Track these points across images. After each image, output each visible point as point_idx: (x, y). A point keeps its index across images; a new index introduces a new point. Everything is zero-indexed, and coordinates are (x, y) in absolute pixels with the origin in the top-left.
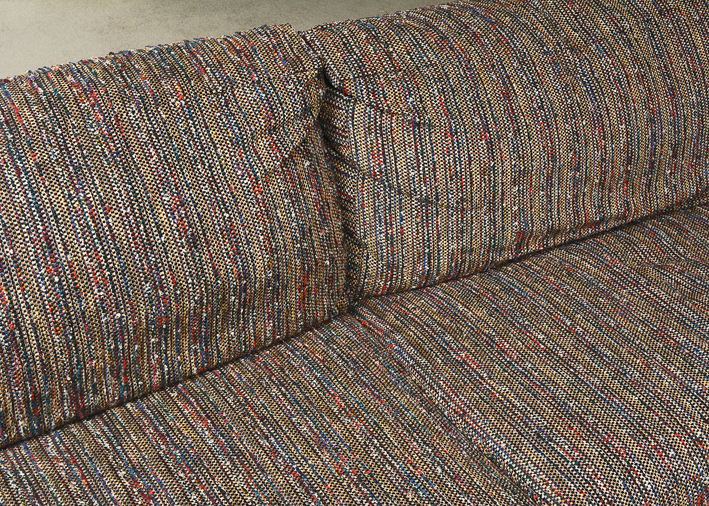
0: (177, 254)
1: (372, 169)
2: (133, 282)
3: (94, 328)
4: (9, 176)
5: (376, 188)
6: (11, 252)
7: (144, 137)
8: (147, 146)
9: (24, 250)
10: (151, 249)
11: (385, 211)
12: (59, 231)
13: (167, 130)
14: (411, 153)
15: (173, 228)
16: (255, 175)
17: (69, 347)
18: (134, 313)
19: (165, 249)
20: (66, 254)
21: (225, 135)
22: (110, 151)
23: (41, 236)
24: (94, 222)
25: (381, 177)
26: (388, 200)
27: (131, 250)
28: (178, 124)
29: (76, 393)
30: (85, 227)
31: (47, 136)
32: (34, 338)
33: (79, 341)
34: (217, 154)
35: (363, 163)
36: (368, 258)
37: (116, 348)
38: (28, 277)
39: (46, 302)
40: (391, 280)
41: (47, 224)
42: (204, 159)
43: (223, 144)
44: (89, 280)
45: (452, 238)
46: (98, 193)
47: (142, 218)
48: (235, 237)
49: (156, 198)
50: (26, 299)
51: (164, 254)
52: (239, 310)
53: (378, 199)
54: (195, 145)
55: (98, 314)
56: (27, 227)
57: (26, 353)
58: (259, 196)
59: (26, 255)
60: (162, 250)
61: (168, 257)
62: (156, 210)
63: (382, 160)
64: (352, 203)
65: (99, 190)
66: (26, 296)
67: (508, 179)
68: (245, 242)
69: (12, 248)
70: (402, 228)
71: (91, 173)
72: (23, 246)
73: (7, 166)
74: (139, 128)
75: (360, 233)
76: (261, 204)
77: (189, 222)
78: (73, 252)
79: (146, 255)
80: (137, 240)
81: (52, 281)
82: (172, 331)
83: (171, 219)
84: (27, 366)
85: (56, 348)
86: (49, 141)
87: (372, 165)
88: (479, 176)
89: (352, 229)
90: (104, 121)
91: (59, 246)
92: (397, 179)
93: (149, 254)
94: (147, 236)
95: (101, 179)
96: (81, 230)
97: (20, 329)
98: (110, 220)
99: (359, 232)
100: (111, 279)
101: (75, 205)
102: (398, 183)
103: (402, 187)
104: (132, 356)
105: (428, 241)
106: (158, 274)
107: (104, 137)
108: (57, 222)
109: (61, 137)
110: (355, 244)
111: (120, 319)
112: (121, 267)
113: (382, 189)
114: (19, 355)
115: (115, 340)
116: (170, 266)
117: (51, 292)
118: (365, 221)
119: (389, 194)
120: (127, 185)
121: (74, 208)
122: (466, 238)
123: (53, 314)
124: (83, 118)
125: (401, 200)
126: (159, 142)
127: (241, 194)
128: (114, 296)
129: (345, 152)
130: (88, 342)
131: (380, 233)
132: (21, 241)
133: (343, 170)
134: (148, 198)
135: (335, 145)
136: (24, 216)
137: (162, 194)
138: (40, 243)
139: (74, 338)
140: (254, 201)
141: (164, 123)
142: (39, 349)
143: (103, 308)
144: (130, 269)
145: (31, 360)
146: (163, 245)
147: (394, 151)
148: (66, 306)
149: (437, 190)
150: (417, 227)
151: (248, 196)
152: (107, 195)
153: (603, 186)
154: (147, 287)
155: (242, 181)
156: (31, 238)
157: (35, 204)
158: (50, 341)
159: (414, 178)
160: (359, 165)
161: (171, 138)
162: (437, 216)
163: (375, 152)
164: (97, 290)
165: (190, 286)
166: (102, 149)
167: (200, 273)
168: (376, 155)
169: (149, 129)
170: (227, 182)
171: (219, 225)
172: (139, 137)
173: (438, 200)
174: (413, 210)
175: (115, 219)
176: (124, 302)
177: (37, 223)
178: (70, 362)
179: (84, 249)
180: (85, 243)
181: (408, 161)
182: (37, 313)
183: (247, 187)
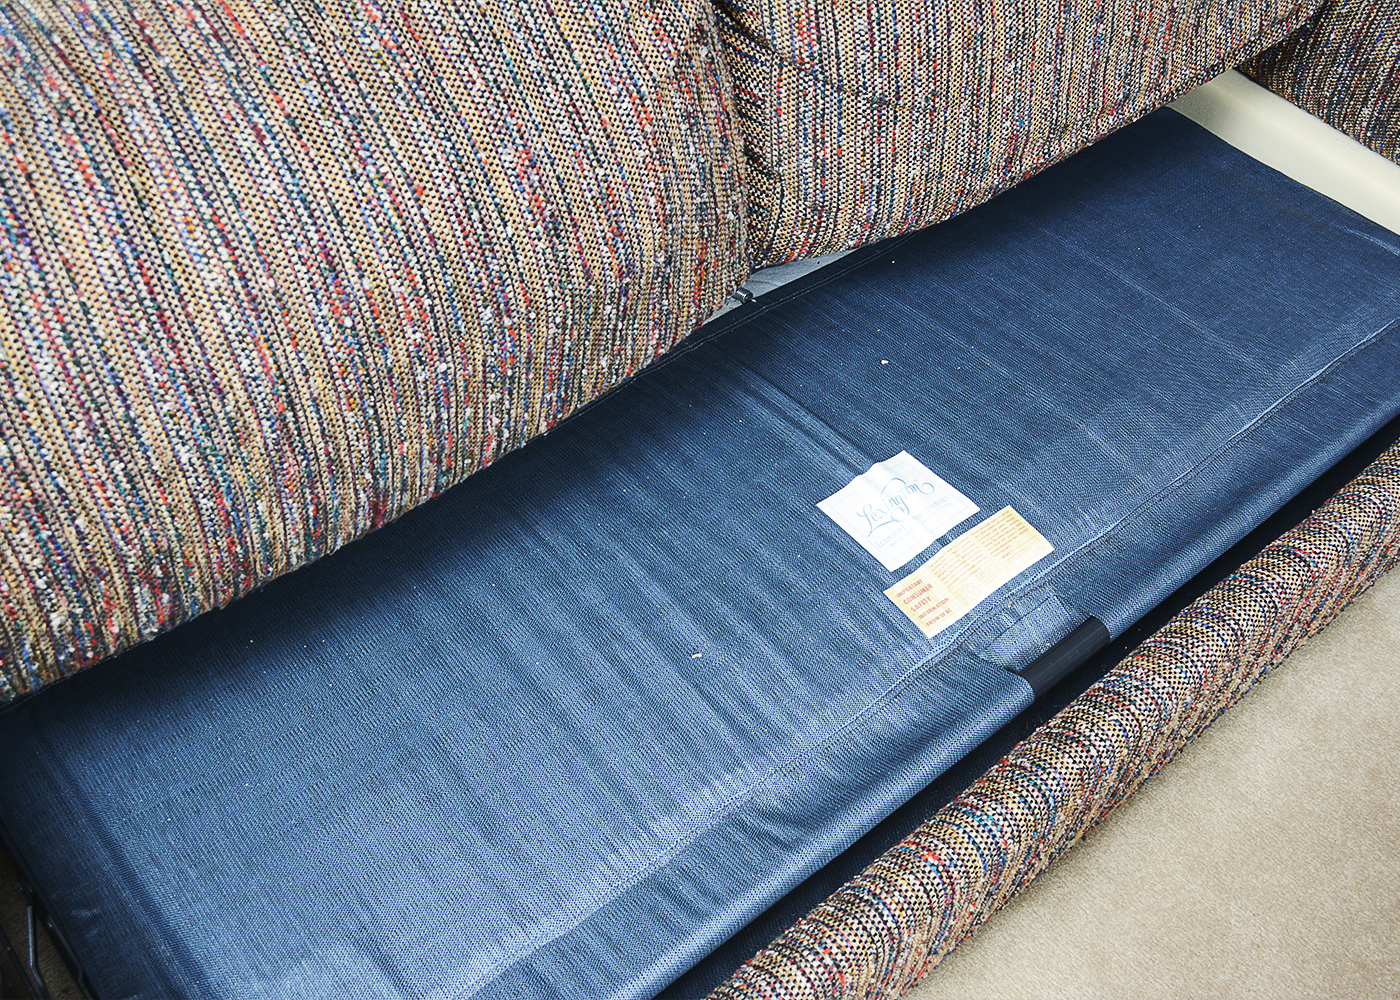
0: (531, 253)
1: (797, 52)
2: (466, 309)
3: (405, 392)
4: (245, 144)
5: (801, 81)
6: (271, 282)
7: (454, 44)
8: (462, 63)
9: (292, 278)
10: (492, 250)
11: (814, 119)
12: (345, 239)
13: (491, 28)
14: (861, 24)
15: (523, 208)
16: (639, 92)
17: (368, 427)
18: (466, 359)
19: (513, 248)
20: (361, 277)
21: (582, 23)
22: (406, 80)
23: (316, 250)
24: (400, 217)
25: (812, 66)
26: (821, 102)
27: (461, 257)
28: (505, 12)
29: (378, 497)
30: (386, 227)
31: (295, 61)
32: (315, 420)
33: (383, 415)
34: (575, 62)
35: (782, 42)
36: (783, 196)
37: (439, 419)
38: (302, 322)
39: (333, 362)
40: (817, 232)
41: (324, 229)
42: (554, 74)
43: (582, 40)
44: (398, 317)
45: (915, 159)
46: (399, 163)
47: (474, 200)
48: (614, 208)
49: (491, 160)
50: (300, 360)
51: (511, 256)
52: (616, 325)
53: (805, 101)
54: (537, 48)
55: (411, 368)
56: (292, 237)
57: (303, 446)
58: (648, 129)
59: (295, 285)
60: (509, 249)
61: (517, 261)
62: (493, 181)
63: (814, 37)
64: (759, 107)
65: (400, 157)
66: (301, 355)
67: (999, 54)
68: (628, 214)
69: (271, 276)
70: (840, 147)
71: (380, 127)
72: (288, 270)
73: (237, 125)
74: (443, 28)
75: (770, 157)
76: (650, 142)
77: (545, 195)
78: (372, 273)
79: (485, 262)
80: (471, 240)
81: (340, 326)
82: (520, 378)
83: (518, 193)
84: (307, 466)
85: (349, 432)
86: (299, 69)
87: (797, 46)
88: (960, 52)
89: (757, 150)
90: (383, 21)
91: (348, 265)
92: (838, 69)
93: (489, 260)
94: (484, 229)
95: (399, 136)
96: (381, 233)
97: (293, 410)
98: (424, 210)
99: (769, 155)
100: (432, 311)
101: (364, 190)
102: (839, 75)
103: (845, 82)
104: (460, 426)
105: (879, 166)
106: (503, 291)
107: (390, 53)
108: (340, 223)
109: (318, 59)
110: (761, 172)
111: (445, 373)
112: (448, 288)
113: (811, 83)
114: (293, 451)
115: (437, 406)
116: (521, 275)
117: (339, 343)
118: (780, 138)
119: (823, 92)
120: (444, 142)
121: (364, 195)
122: (935, 156)
123: (344, 380)
124: (347, 19)
125: (840, 101)
126: (481, 52)
127: (619, 130)
128: (438, 336)
129: (749, 22)
130: (397, 414)
131: (805, 157)
132: (286, 263)
133: (746, 50)
134: (480, 161)
135: (732, 10)
136: (284, 217)
137: (500, 150)
138: (316, 264)
139: (376, 412)
140: (640, 139)
141: (484, 15)
142: (323, 435)
143: (420, 358)
144: (461, 290)
145: (312, 457)
146: (510, 240)
147: (835, 21)
148: (364, 363)
149: (897, 82)
150: (863, 144)
151: (629, 132)
152: (414, 165)
153: (1136, 42)
154: (487, 314)
155: (618, 105)
156: (300, 257)
157: (298, 193)
158: (340, 422)
159: (864, 66)
160: (775, 46)
161: (498, 43)
162: (895, 124)
163: (804, 23)
164: (411, 330)
165: (550, 301)
166: (392, 78)
167: (564, 279)
168: (805, 29)
169: (461, 28)
170: (596, 110)
171: (591, 191)
172: (446, 45)
173: (898, 99)
174: (859, 117)
175: (432, 207)
176: (451, 343)
177: (306, 228)
178: (371, 450)
179: (389, 265)
180: (391, 256)
181: (857, 36)
182: (320, 380)
183: (628, 115)
